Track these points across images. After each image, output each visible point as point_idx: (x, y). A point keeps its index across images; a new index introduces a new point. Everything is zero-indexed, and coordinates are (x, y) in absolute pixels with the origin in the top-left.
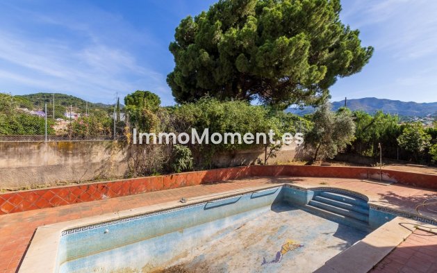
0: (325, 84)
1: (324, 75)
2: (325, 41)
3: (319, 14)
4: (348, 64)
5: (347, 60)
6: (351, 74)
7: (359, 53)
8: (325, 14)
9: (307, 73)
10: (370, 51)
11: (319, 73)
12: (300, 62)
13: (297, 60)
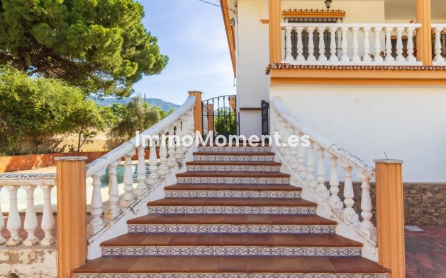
0: (134, 79)
1: (135, 71)
2: (134, 40)
3: (130, 15)
4: (151, 66)
5: (151, 63)
6: (153, 74)
7: (159, 58)
8: (134, 17)
9: (121, 66)
10: (166, 59)
11: (131, 68)
12: (114, 53)
13: (111, 49)
